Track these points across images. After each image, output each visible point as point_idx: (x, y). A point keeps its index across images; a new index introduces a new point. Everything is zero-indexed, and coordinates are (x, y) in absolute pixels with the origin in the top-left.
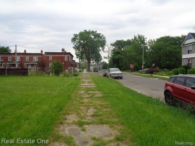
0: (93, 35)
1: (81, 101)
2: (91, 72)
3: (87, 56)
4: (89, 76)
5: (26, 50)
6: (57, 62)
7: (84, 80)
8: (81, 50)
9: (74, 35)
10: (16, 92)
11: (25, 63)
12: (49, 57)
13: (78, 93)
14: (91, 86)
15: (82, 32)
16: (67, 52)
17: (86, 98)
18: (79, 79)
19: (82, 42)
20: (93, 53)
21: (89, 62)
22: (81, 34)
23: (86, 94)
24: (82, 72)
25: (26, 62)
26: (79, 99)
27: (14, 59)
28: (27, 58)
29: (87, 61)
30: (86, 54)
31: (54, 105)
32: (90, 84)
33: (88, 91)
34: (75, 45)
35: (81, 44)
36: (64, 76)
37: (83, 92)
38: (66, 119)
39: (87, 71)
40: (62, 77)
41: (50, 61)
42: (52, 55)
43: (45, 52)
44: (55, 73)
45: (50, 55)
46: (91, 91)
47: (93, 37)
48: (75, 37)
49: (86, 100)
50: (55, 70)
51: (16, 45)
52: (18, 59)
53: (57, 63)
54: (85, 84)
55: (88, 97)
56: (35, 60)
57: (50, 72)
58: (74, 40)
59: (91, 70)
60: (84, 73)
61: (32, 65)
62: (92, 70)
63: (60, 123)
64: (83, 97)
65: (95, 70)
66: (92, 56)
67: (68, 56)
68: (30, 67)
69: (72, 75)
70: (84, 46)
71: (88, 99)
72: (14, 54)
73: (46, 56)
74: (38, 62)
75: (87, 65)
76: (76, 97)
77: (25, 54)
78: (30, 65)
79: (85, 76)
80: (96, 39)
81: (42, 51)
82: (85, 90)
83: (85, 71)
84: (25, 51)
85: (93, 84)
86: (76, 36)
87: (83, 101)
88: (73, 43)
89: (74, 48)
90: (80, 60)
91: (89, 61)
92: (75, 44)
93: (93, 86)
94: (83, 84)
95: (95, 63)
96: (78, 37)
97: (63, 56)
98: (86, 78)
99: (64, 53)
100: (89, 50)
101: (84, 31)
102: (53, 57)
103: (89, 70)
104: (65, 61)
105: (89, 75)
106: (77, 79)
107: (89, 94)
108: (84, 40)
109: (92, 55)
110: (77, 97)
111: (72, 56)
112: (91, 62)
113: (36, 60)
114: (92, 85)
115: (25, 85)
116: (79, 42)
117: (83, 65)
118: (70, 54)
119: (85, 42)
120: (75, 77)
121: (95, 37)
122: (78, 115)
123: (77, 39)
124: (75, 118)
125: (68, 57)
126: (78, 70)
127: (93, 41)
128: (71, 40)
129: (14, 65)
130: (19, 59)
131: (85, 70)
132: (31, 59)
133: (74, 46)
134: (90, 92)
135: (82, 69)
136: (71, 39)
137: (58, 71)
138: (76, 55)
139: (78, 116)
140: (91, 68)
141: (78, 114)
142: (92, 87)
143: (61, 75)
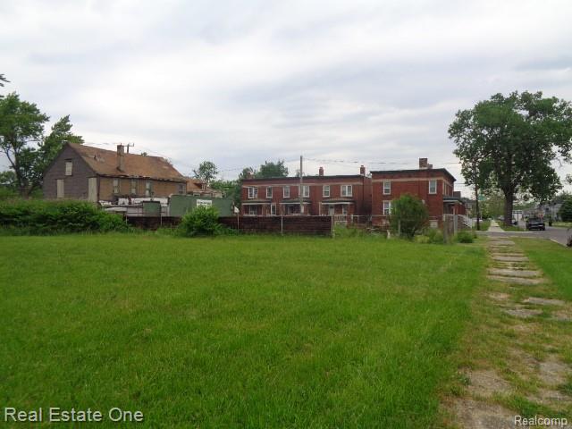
0: (526, 108)
1: (507, 328)
2: (519, 229)
3: (501, 178)
4: (513, 243)
5: (324, 169)
6: (408, 198)
7: (498, 258)
8: (480, 160)
9: (457, 115)
10: (313, 280)
11: (321, 204)
12: (381, 184)
13: (488, 298)
14: (531, 278)
15: (486, 102)
16: (434, 168)
17: (521, 319)
18: (481, 253)
19: (485, 132)
20: (524, 167)
21: (510, 198)
22: (482, 109)
23: (519, 306)
24: (486, 228)
25: (324, 200)
26: (496, 321)
27: (294, 193)
28: (326, 188)
29: (501, 193)
30: (498, 172)
31: (426, 331)
32: (525, 273)
33: (521, 297)
34: (462, 146)
35: (480, 140)
36: (429, 242)
37: (503, 296)
38: (468, 382)
39: (503, 227)
40: (422, 242)
41: (386, 197)
42: (392, 178)
43: (371, 172)
44: (402, 231)
45: (384, 178)
46: (534, 296)
47: (525, 113)
48: (462, 121)
49: (521, 328)
50: (402, 222)
51: (301, 158)
52: (304, 191)
53: (410, 202)
54: (505, 271)
55: (530, 316)
56: (344, 193)
57: (387, 227)
58: (456, 129)
59: (516, 223)
60: (493, 234)
61: (338, 208)
62: (523, 224)
63: (454, 393)
64: (510, 317)
65: (535, 225)
66: (519, 177)
67: (439, 179)
68: (331, 213)
69: (453, 238)
70: (490, 146)
71: (530, 325)
72: (296, 179)
73: (373, 181)
74: (353, 200)
75: (503, 205)
76: (484, 311)
77: (321, 178)
78: (332, 207)
79: (498, 243)
80: (535, 119)
81: (363, 170)
82: (510, 293)
83: (494, 226)
84: (321, 171)
85: (536, 273)
86: (464, 116)
87: (510, 328)
88: (454, 138)
89: (457, 153)
90: (479, 191)
91: (509, 192)
92: (462, 140)
93: (536, 277)
94: (498, 271)
95: (531, 200)
96: (471, 121)
97: (425, 179)
98: (504, 251)
99: (426, 171)
100: (510, 156)
101: (493, 97)
102: (393, 185)
103: (508, 223)
104: (429, 196)
105: (514, 239)
106: (473, 252)
107: (529, 306)
108: (491, 127)
109: (522, 174)
110: (489, 312)
111: (452, 180)
112: (518, 196)
113: (347, 195)
114: (534, 277)
115: (330, 263)
116: (474, 134)
117: (484, 206)
118: (443, 172)
119: (496, 131)
120: (466, 245)
121: (531, 114)
122: (506, 376)
123: (468, 126)
124: (497, 385)
125: (440, 183)
126: (471, 222)
127: (525, 127)
128: (449, 131)
129: (295, 208)
130: (306, 194)
131: (494, 223)
132: (336, 192)
133: (457, 148)
134: (531, 299)
135: (485, 218)
136: (448, 128)
137: (411, 224)
138: (464, 174)
139: (508, 379)
140: (517, 217)
141: (508, 371)
142: (535, 282)
143: (419, 238)
